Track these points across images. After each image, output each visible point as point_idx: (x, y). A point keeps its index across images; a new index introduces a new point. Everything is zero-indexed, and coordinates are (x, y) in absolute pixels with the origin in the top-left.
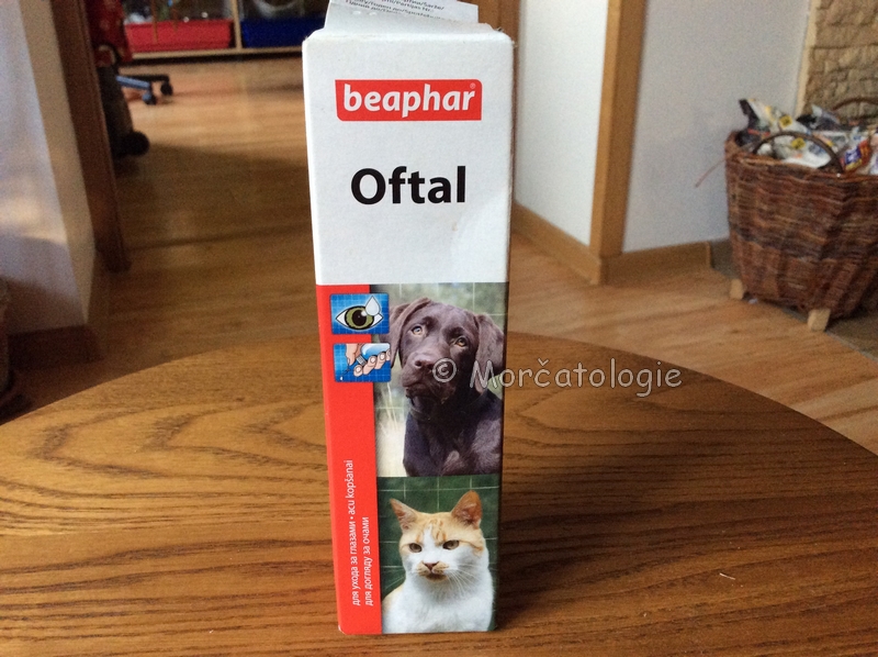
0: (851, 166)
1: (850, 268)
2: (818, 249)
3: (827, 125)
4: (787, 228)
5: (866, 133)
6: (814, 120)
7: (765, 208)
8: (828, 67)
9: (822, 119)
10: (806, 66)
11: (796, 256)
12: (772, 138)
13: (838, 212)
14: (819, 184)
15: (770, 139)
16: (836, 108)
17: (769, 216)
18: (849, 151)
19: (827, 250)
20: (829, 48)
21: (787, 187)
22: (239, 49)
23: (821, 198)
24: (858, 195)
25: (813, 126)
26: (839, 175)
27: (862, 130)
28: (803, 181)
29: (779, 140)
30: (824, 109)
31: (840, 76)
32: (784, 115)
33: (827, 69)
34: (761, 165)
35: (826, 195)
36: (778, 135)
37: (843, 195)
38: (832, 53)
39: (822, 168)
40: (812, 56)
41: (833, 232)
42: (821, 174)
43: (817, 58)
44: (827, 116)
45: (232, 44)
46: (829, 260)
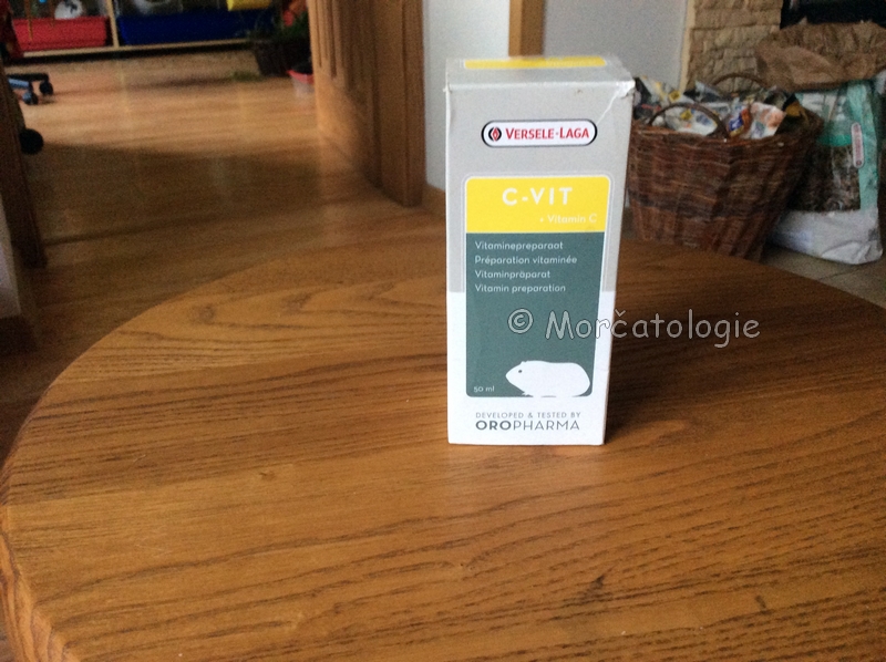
0: (734, 133)
1: (738, 224)
2: (710, 208)
3: (710, 98)
4: (682, 191)
5: (746, 102)
6: (698, 94)
7: (662, 174)
8: (706, 46)
9: (704, 93)
10: (687, 46)
11: (690, 217)
12: (664, 111)
13: (725, 174)
14: (709, 149)
15: (662, 112)
16: (715, 83)
17: (666, 181)
18: (732, 119)
19: (717, 209)
20: (706, 29)
21: (680, 154)
22: (116, 47)
23: (710, 162)
24: (742, 158)
25: (699, 99)
26: (725, 140)
27: (741, 100)
28: (695, 148)
29: (669, 113)
30: (707, 85)
31: (717, 55)
32: (672, 90)
33: (706, 49)
34: (656, 135)
35: (716, 159)
36: (667, 108)
37: (729, 159)
38: (709, 34)
39: (711, 135)
40: (692, 36)
41: (722, 192)
42: (710, 141)
43: (697, 38)
44: (709, 90)
45: (109, 42)
46: (719, 218)
